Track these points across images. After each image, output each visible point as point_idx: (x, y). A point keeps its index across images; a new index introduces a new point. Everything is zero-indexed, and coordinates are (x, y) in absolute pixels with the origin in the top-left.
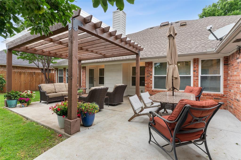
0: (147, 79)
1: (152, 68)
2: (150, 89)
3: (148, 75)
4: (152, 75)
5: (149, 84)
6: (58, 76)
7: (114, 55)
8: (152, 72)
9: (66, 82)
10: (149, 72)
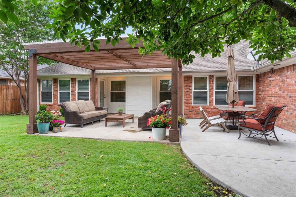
0: (186, 94)
1: (191, 82)
2: (189, 105)
3: (187, 90)
4: (191, 90)
5: (188, 99)
6: (41, 91)
7: (150, 66)
8: (191, 87)
9: (58, 99)
10: (188, 87)
